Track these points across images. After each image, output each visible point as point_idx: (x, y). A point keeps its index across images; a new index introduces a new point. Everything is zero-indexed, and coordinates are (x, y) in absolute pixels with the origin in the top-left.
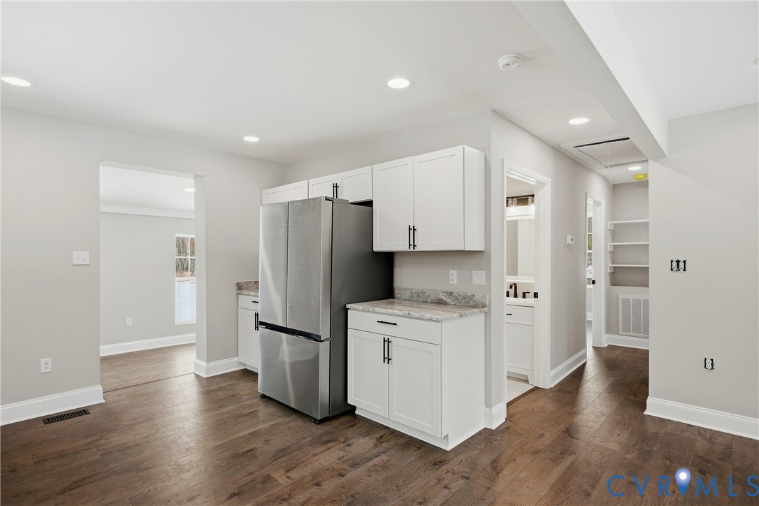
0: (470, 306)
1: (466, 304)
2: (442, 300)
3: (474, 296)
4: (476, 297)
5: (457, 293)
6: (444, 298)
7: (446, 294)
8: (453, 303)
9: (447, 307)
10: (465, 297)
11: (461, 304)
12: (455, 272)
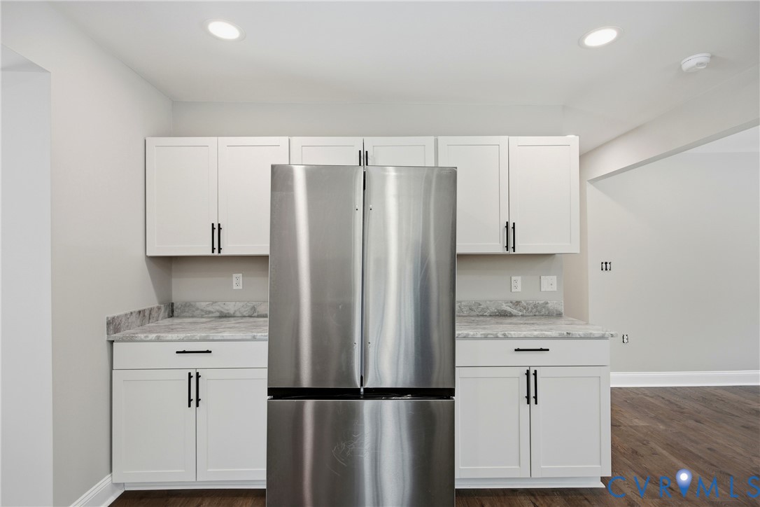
0: (543, 315)
1: (537, 313)
2: (505, 311)
3: (547, 303)
4: (549, 305)
5: (525, 301)
6: (509, 309)
7: (511, 304)
8: (520, 313)
9: (514, 320)
10: (535, 306)
11: (531, 314)
12: (519, 279)
